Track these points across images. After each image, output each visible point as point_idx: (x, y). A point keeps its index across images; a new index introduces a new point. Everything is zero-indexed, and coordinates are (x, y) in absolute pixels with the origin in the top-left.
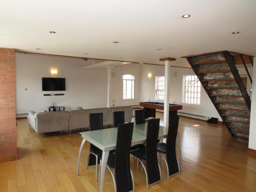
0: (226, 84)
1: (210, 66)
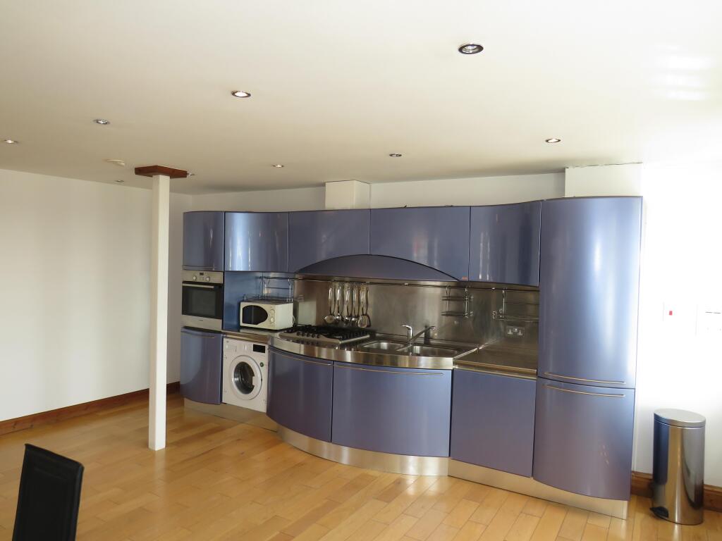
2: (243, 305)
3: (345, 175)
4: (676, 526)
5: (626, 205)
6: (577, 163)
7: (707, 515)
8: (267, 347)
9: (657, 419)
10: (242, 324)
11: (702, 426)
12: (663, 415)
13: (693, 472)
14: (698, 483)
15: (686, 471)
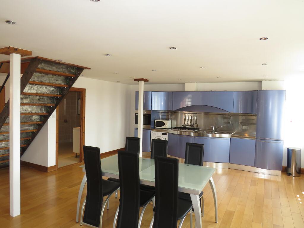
0: (39, 99)
1: (44, 76)
2: (156, 121)
3: (191, 81)
4: (293, 177)
5: (281, 92)
6: (265, 80)
7: (301, 175)
8: (167, 134)
9: (288, 150)
10: (155, 127)
11: (300, 150)
12: (289, 148)
13: (298, 164)
14: (299, 167)
15: (296, 164)
